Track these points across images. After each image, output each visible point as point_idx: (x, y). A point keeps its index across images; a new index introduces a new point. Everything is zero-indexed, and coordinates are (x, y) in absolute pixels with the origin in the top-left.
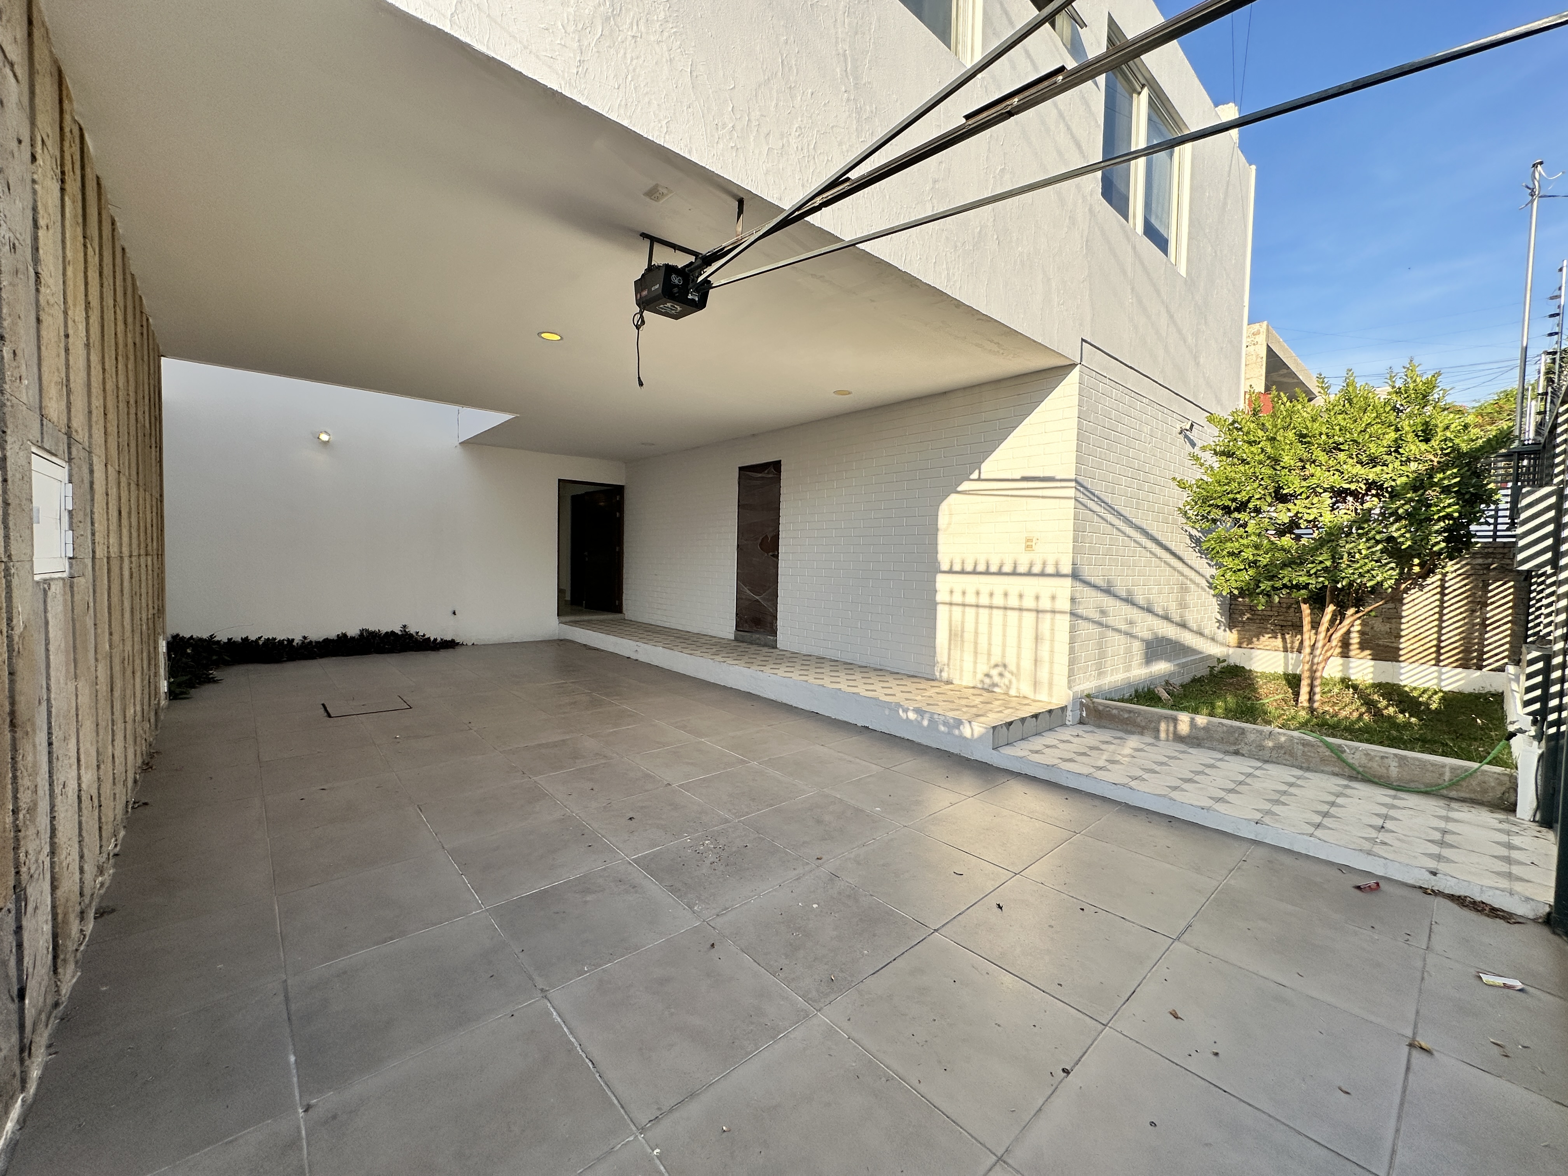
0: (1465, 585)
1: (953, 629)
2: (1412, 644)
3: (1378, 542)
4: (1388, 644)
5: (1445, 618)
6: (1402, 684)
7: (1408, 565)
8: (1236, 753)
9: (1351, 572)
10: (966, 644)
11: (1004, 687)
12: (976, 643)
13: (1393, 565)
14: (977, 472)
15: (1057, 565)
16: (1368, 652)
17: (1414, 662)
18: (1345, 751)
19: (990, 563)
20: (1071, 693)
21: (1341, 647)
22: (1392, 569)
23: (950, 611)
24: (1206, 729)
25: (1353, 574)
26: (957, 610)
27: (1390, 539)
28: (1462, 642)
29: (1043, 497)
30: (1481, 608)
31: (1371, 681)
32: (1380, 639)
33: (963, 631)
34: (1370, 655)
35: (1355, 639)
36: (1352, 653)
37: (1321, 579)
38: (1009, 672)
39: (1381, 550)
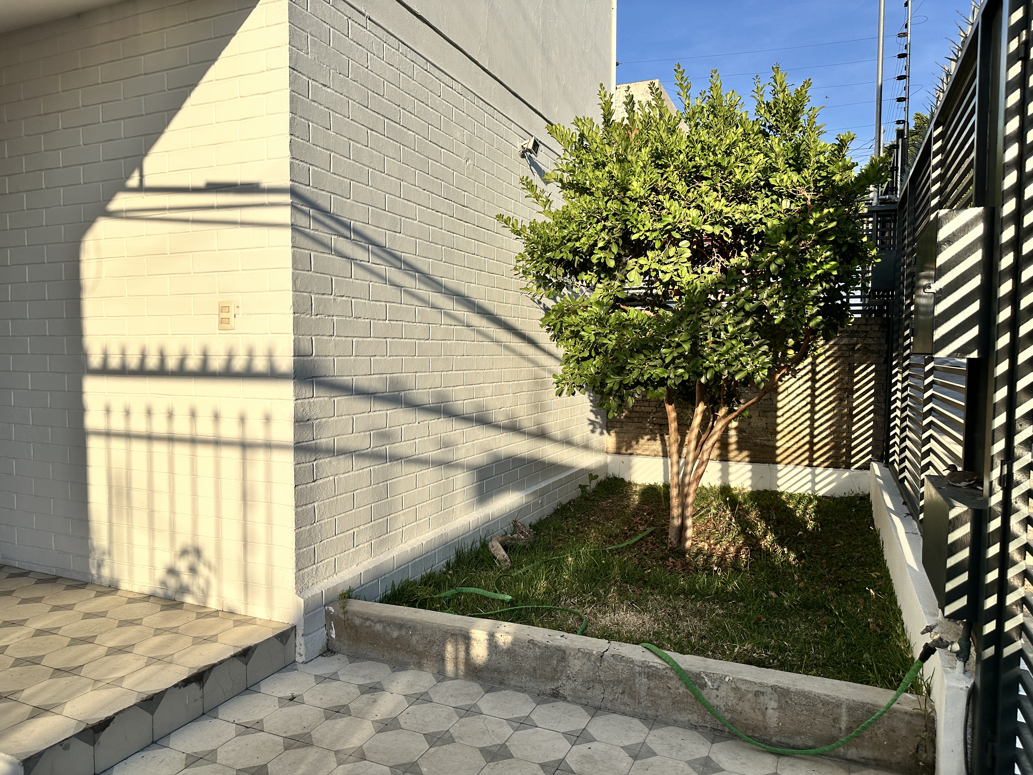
0: (833, 370)
1: (114, 483)
2: (787, 442)
3: (748, 315)
4: (765, 442)
5: (817, 408)
6: (780, 490)
7: (783, 348)
8: (556, 695)
9: (716, 358)
10: (136, 513)
11: (200, 594)
12: (151, 512)
13: (765, 348)
14: (136, 175)
15: (270, 356)
16: (745, 453)
17: (789, 463)
18: (705, 685)
19: (165, 354)
20: (302, 600)
21: (719, 448)
22: (764, 353)
23: (108, 449)
24: (511, 652)
25: (718, 361)
26: (118, 445)
27: (761, 310)
28: (832, 437)
29: (243, 224)
30: (848, 397)
31: (750, 489)
32: (758, 437)
33: (129, 489)
34: (748, 456)
35: (733, 437)
36: (732, 455)
37: (681, 371)
38: (204, 564)
39: (752, 326)
